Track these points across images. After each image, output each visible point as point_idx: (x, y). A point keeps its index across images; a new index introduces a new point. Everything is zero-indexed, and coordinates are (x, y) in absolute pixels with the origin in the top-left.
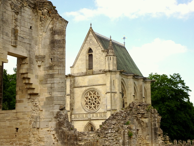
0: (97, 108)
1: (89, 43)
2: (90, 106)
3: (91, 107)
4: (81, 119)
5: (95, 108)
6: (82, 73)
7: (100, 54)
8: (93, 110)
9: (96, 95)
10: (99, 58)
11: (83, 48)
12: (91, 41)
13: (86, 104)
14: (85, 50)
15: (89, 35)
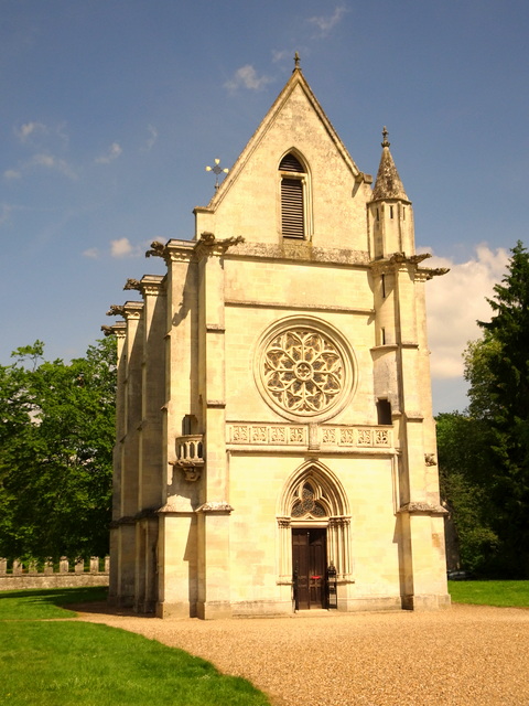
0: (323, 406)
1: (293, 129)
2: (289, 395)
3: (298, 399)
4: (269, 448)
5: (317, 406)
6: (262, 246)
7: (340, 187)
8: (304, 412)
9: (317, 349)
10: (340, 202)
11: (263, 141)
12: (301, 125)
13: (270, 385)
14: (272, 153)
15: (292, 98)
